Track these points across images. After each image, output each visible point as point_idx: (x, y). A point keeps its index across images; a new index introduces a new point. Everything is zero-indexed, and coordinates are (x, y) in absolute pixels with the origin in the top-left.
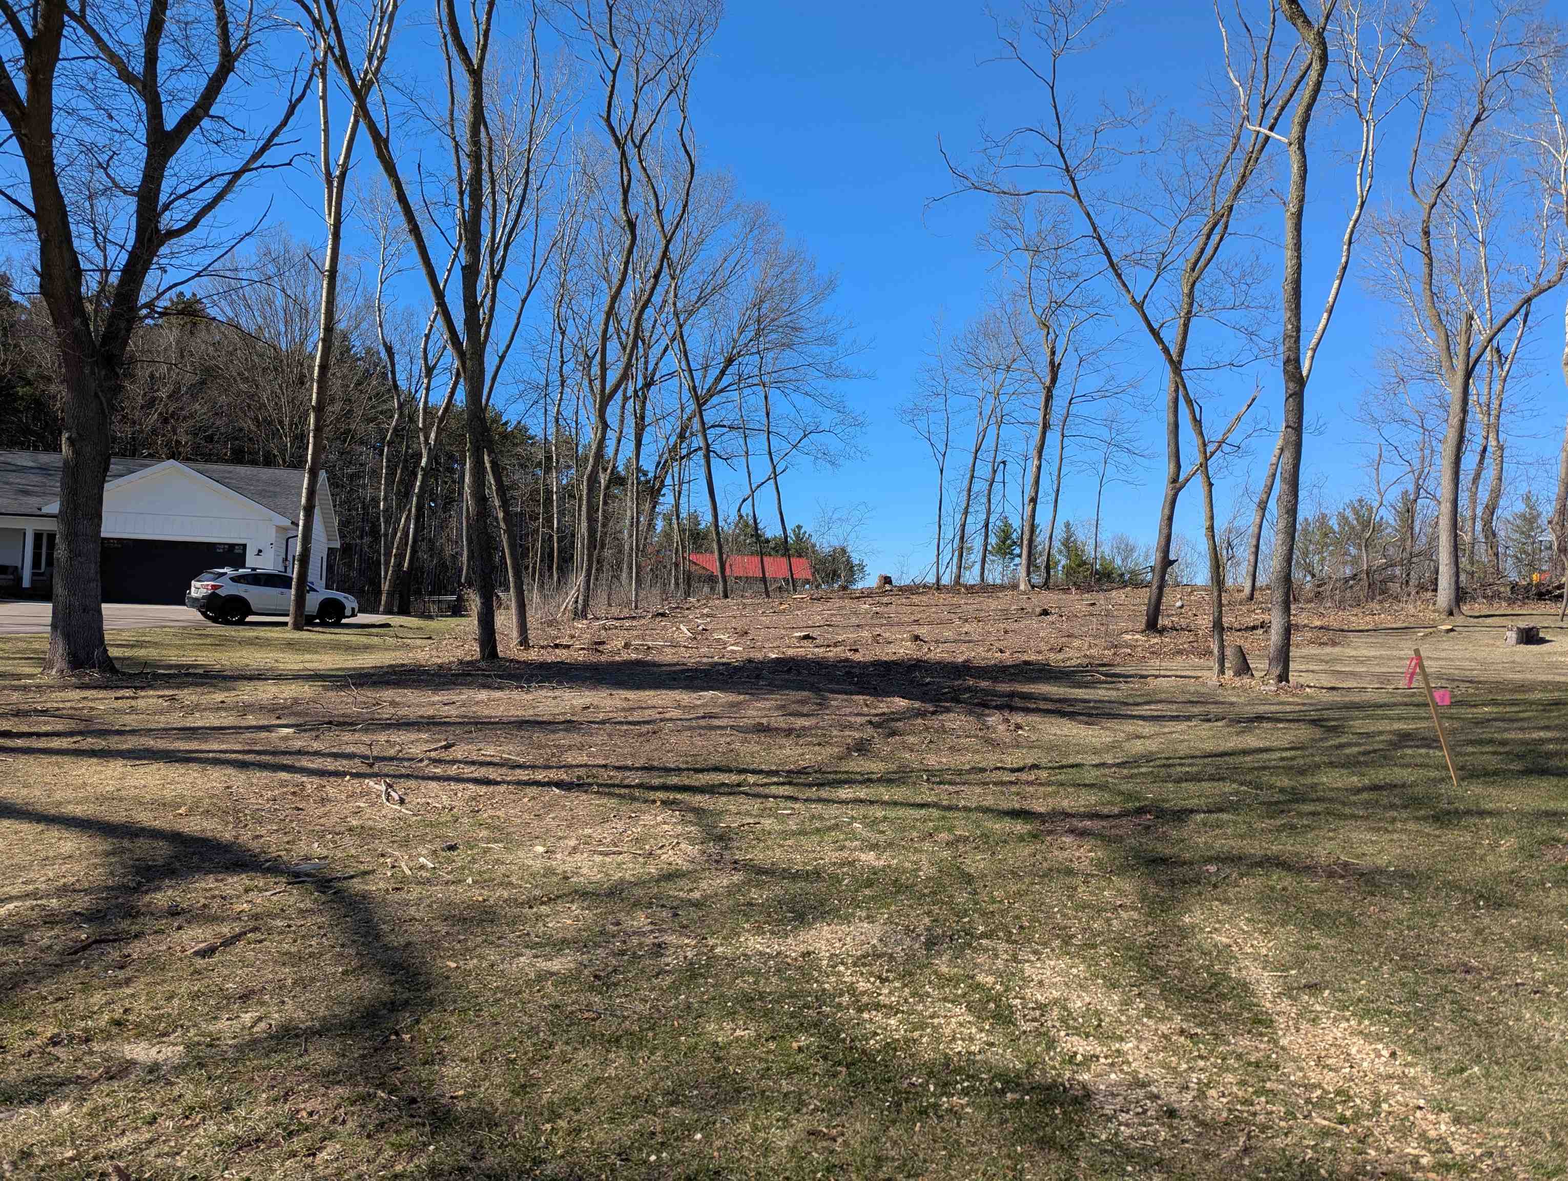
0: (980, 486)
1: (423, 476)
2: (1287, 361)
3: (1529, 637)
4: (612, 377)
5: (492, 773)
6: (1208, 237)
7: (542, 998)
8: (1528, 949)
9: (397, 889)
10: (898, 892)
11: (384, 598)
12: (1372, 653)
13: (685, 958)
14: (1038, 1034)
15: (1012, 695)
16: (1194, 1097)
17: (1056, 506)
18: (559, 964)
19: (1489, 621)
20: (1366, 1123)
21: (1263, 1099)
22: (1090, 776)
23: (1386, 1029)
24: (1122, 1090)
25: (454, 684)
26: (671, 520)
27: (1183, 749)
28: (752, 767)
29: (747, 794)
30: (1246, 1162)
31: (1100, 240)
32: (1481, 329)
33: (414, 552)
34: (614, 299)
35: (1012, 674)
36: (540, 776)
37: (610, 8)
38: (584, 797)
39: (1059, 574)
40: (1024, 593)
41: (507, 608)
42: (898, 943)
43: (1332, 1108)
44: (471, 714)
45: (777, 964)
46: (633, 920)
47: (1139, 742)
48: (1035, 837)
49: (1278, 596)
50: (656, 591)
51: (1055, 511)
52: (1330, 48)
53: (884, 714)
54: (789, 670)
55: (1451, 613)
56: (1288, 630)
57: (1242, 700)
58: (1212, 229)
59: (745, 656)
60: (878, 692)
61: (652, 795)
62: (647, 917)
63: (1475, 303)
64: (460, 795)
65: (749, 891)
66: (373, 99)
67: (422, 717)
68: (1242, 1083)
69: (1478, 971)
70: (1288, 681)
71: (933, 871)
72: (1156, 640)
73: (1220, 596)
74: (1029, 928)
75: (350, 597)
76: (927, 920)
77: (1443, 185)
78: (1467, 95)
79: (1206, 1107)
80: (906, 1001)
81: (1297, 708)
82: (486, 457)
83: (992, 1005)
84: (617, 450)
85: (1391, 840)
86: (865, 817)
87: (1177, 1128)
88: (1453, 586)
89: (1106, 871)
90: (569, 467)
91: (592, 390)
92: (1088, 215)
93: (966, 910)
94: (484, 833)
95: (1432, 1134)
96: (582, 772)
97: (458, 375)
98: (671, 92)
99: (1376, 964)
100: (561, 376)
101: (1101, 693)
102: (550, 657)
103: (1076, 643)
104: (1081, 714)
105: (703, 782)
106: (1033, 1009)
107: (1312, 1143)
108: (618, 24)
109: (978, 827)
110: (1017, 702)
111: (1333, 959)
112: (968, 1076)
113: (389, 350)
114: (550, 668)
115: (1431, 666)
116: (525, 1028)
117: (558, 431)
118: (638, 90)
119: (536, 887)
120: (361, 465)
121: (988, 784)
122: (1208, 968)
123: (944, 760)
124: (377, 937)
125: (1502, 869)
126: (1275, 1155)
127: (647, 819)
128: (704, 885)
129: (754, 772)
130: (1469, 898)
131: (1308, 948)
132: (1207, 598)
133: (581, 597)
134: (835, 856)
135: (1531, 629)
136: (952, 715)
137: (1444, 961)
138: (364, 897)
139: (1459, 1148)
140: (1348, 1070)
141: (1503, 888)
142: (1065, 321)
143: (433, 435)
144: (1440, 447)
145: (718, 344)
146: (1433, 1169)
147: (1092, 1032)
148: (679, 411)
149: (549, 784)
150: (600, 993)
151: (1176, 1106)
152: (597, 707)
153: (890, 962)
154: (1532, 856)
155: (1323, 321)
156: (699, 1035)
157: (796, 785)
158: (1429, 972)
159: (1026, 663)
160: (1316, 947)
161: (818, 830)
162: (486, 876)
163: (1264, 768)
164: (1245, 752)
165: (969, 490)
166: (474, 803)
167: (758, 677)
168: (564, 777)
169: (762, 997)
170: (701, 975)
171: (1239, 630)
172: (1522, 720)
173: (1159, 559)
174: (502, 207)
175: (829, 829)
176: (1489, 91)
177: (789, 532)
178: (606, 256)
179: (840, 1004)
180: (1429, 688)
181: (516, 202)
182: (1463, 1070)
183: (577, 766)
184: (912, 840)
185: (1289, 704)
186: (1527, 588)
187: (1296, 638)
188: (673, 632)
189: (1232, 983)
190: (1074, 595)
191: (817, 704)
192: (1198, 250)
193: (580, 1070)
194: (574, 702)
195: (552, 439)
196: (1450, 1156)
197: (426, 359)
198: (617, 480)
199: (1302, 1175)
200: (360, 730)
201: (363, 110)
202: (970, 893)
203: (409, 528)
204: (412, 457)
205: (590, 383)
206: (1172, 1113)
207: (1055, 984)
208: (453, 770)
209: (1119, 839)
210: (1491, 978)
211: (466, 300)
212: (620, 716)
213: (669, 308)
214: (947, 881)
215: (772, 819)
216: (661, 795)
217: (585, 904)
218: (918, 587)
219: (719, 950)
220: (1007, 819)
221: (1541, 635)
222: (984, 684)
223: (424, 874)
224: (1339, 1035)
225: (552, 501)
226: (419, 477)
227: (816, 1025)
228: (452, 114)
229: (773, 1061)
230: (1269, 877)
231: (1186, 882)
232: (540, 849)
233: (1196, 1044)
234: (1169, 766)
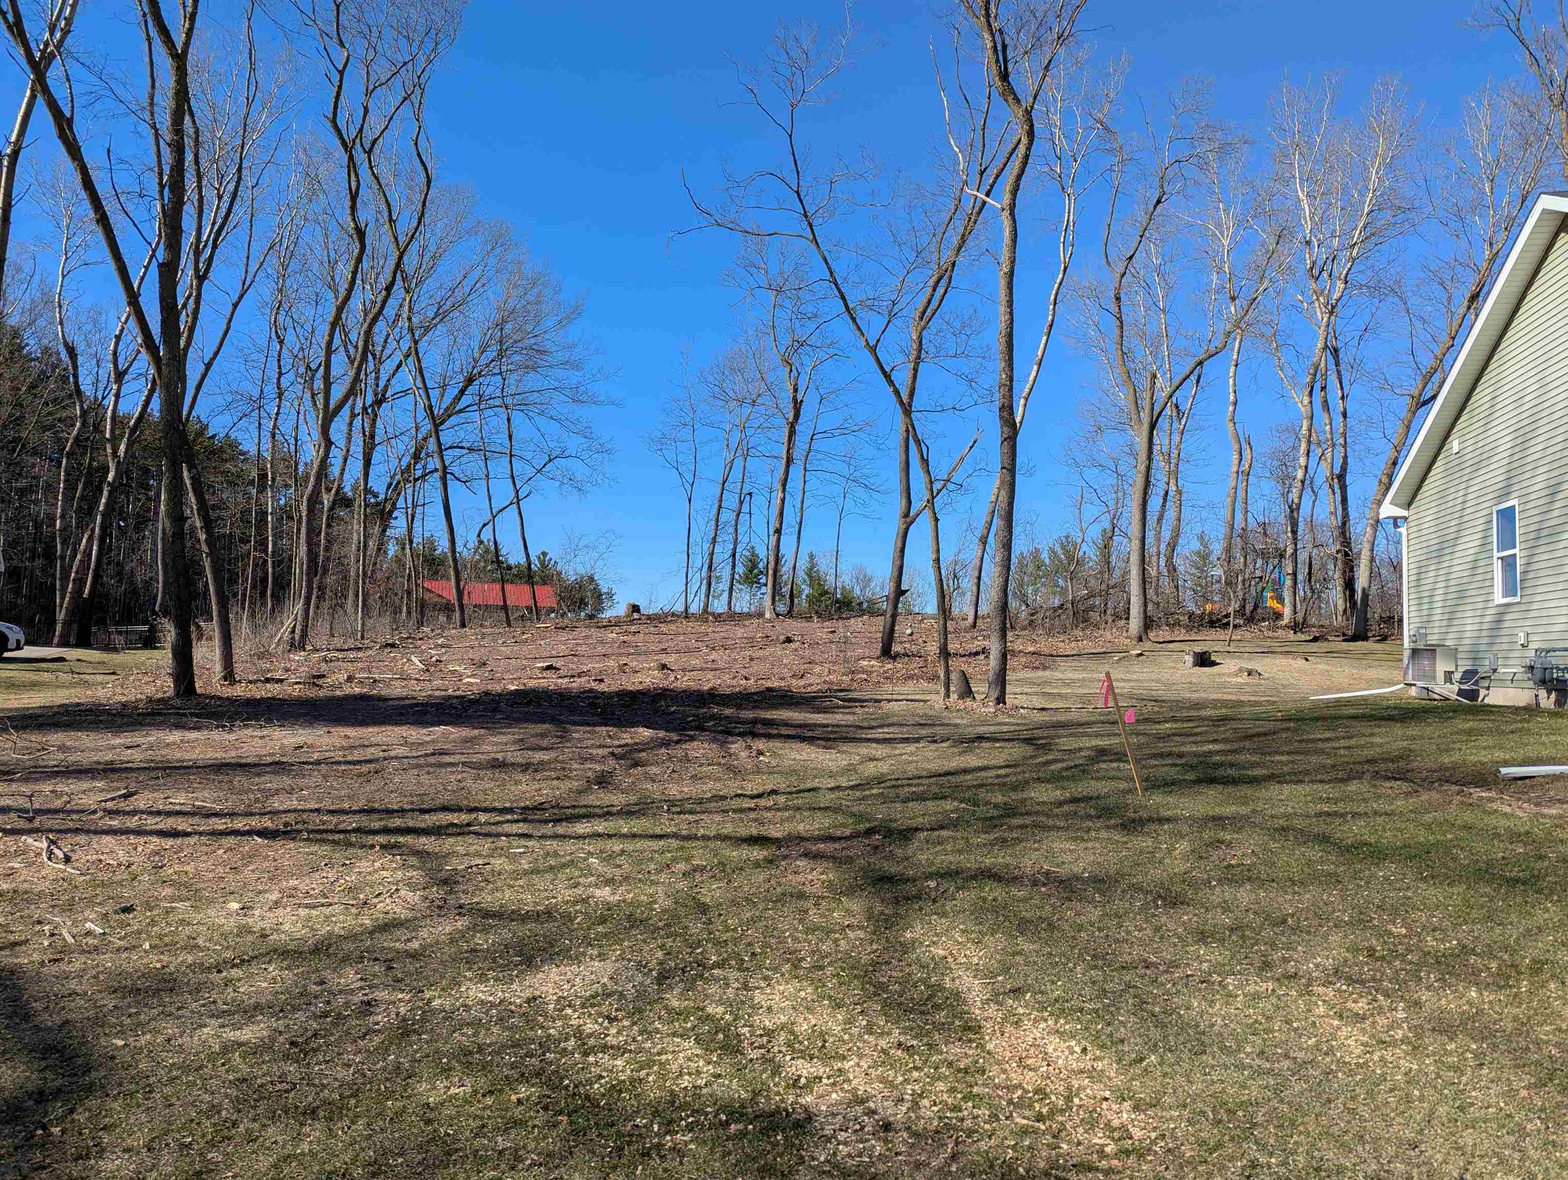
0: (727, 516)
1: (110, 492)
2: (1002, 408)
3: (1203, 660)
4: (338, 393)
5: (182, 824)
6: (934, 290)
7: (227, 1072)
8: (1196, 942)
9: (56, 960)
10: (633, 926)
11: (59, 628)
12: (1077, 676)
13: (397, 1014)
14: (765, 1060)
15: (755, 722)
16: (908, 1109)
17: (799, 538)
18: (248, 1034)
19: (1171, 646)
20: (1060, 1118)
21: (970, 1104)
22: (826, 799)
23: (1079, 1027)
24: (841, 1109)
25: (141, 724)
26: (404, 544)
27: (911, 770)
28: (484, 805)
29: (477, 834)
30: (954, 1169)
31: (836, 284)
32: (1163, 386)
33: (97, 576)
34: (340, 309)
35: (755, 701)
36: (239, 824)
37: (338, 6)
38: (292, 845)
39: (802, 602)
40: (769, 621)
41: (210, 639)
42: (629, 980)
43: (1031, 1107)
44: (159, 758)
45: (499, 1012)
46: (340, 977)
47: (872, 764)
48: (771, 862)
49: (996, 624)
50: (387, 620)
51: (798, 542)
52: (1036, 125)
53: (627, 745)
54: (529, 703)
55: (1140, 640)
56: (1004, 656)
57: (965, 722)
58: (938, 282)
59: (483, 688)
60: (622, 723)
61: (370, 840)
62: (357, 973)
63: (1159, 364)
64: (140, 849)
65: (473, 936)
66: (54, 74)
67: (98, 763)
68: (952, 1090)
69: (1156, 965)
70: (1005, 703)
71: (668, 903)
72: (890, 666)
73: (945, 624)
74: (761, 954)
75: (16, 628)
76: (660, 954)
77: (1131, 258)
78: (1150, 179)
79: (918, 1118)
80: (634, 1040)
81: (1012, 728)
82: (186, 474)
83: (721, 1036)
84: (343, 470)
85: (1086, 848)
86: (602, 852)
87: (891, 1141)
88: (1142, 616)
89: (837, 892)
90: (287, 486)
91: (315, 404)
92: (825, 260)
93: (699, 941)
94: (168, 891)
95: (1116, 1123)
96: (290, 818)
97: (154, 381)
98: (405, 99)
99: (1071, 965)
100: (279, 388)
101: (838, 718)
102: (259, 692)
103: (817, 669)
104: (819, 739)
105: (430, 823)
106: (761, 1036)
107: (1013, 1143)
108: (346, 24)
109: (715, 856)
110: (761, 729)
111: (1035, 962)
112: (694, 1111)
113: (72, 352)
114: (259, 704)
115: (1120, 687)
116: (204, 1107)
117: (274, 447)
118: (369, 93)
119: (228, 948)
120: (34, 478)
121: (727, 811)
122: (924, 981)
123: (686, 790)
124: (26, 1017)
125: (1176, 870)
126: (979, 1158)
127: (363, 865)
128: (424, 933)
129: (486, 810)
130: (1150, 898)
131: (1014, 954)
132: (935, 626)
133: (298, 627)
134: (569, 894)
135: (1205, 653)
136: (696, 743)
137: (1128, 959)
138: (12, 973)
139: (1137, 1133)
140: (1045, 1069)
141: (1177, 888)
142: (806, 361)
143: (122, 448)
144: (1129, 490)
145: (458, 363)
146: (1116, 1156)
147: (817, 1053)
148: (413, 431)
149: (249, 833)
150: (297, 1062)
151: (892, 1119)
152: (311, 746)
153: (620, 1000)
154: (1201, 857)
155: (1034, 374)
156: (409, 1097)
157: (531, 821)
158: (1116, 970)
159: (769, 689)
160: (1020, 953)
161: (552, 868)
162: (167, 940)
163: (981, 786)
164: (965, 771)
165: (717, 520)
166: (157, 858)
167: (495, 710)
168: (269, 824)
169: (480, 1050)
170: (415, 1031)
171: (964, 656)
172: (1196, 734)
173: (892, 589)
174: (211, 203)
175: (564, 866)
176: (1167, 178)
177: (533, 558)
178: (333, 264)
179: (565, 1049)
180: (1118, 707)
181: (226, 198)
182: (1142, 1060)
183: (285, 812)
184: (649, 872)
185: (1005, 724)
186: (1201, 617)
187: (1011, 663)
188: (404, 664)
189: (946, 994)
190: (816, 623)
191: (557, 737)
192: (925, 301)
193: (268, 1149)
194: (285, 742)
195: (268, 456)
196: (1130, 1142)
197: (115, 363)
198: (343, 501)
199: (1003, 1175)
200: (18, 780)
201: (41, 84)
202: (704, 923)
203: (91, 551)
204: (98, 470)
205: (313, 398)
206: (887, 1127)
207: (783, 1009)
208: (133, 822)
209: (850, 860)
210: (1166, 972)
211: (162, 300)
212: (338, 756)
213: (403, 323)
214: (682, 912)
215: (503, 859)
216: (382, 839)
217: (285, 963)
218: (666, 615)
219: (436, 1003)
220: (745, 846)
221: (1213, 658)
222: (728, 712)
223: (90, 941)
224: (1038, 1035)
225: (267, 523)
226: (105, 493)
227: (538, 1074)
228: (152, 97)
229: (489, 1118)
230: (982, 890)
231: (909, 899)
232: (234, 906)
233: (911, 1056)
234: (898, 786)
